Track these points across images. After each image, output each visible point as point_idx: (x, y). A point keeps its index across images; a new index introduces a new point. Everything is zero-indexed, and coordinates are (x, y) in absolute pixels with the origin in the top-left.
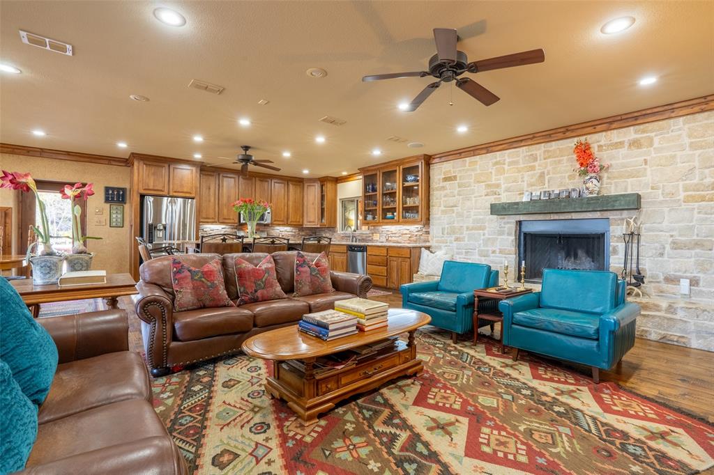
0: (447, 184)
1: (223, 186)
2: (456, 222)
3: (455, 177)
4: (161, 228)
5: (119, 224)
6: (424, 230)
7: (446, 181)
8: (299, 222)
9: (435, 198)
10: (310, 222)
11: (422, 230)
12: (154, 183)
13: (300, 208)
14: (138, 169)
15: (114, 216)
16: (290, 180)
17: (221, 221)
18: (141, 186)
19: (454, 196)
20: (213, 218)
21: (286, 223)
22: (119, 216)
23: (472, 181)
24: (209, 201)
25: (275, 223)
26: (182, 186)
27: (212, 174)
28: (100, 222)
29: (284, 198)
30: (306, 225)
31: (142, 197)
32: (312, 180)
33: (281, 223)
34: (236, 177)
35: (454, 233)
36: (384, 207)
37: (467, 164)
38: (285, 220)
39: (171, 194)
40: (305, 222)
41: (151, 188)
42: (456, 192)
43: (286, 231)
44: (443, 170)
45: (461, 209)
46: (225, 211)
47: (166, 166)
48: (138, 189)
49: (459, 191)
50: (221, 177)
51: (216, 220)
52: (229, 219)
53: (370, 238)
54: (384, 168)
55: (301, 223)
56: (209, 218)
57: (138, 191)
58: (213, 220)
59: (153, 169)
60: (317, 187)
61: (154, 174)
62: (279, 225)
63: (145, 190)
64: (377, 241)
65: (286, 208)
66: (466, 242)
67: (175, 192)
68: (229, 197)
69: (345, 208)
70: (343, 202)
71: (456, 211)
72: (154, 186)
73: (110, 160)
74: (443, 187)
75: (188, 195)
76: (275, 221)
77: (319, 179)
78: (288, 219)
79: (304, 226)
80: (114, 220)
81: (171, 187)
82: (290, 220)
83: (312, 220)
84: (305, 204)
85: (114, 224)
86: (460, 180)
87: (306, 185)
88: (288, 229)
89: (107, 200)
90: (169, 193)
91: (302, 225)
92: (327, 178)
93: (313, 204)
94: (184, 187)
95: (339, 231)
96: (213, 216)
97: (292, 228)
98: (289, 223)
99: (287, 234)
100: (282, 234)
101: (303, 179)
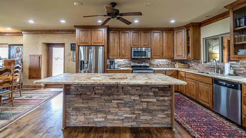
1: (122, 38)
8: (171, 56)
10: (179, 56)
12: (84, 40)
13: (171, 47)
14: (78, 33)
16: (163, 30)
17: (121, 57)
18: (79, 42)
20: (116, 56)
21: (162, 57)
24: (115, 47)
25: (153, 57)
27: (116, 32)
28: (69, 59)
29: (160, 42)
30: (176, 58)
32: (179, 28)
36: (237, 43)
38: (161, 55)
39: (92, 44)
40: (175, 56)
41: (83, 42)
43: (162, 62)
46: (123, 51)
47: (90, 30)
48: (77, 43)
50: (120, 33)
51: (119, 57)
52: (126, 56)
55: (172, 57)
56: (114, 56)
58: (116, 57)
59: (84, 33)
60: (183, 32)
61: (84, 35)
62: (156, 58)
65: (161, 48)
67: (94, 43)
69: (208, 45)
70: (206, 40)
76: (154, 56)
77: (185, 26)
78: (162, 54)
79: (175, 59)
81: (92, 41)
83: (180, 55)
84: (175, 44)
87: (175, 32)
88: (164, 60)
90: (91, 44)
91: (173, 58)
92: (191, 24)
93: (181, 44)
94: (99, 40)
95: (204, 63)
96: (117, 55)
97: (166, 60)
98: (163, 57)
99: (163, 63)
100: (160, 64)
101: (173, 28)
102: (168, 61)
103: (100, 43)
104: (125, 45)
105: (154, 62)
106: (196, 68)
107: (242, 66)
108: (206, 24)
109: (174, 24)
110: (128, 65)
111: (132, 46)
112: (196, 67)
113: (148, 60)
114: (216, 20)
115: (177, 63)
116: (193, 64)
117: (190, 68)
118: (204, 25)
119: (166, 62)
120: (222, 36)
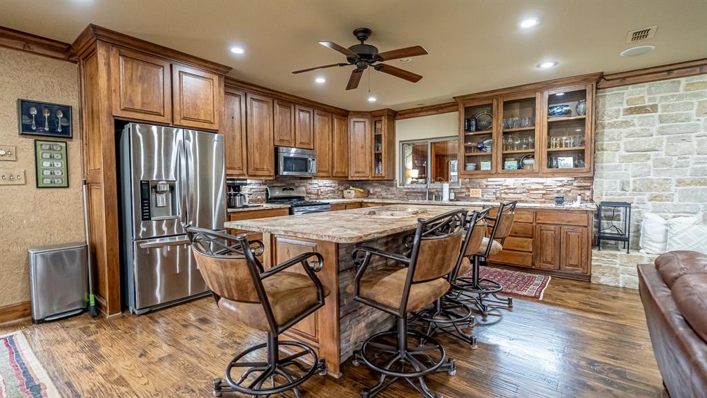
0: (635, 118)
1: (252, 115)
2: (652, 174)
3: (654, 108)
4: (167, 188)
5: (58, 182)
6: (575, 184)
7: (632, 113)
8: (344, 173)
9: (606, 138)
10: (357, 172)
11: (572, 184)
12: (142, 98)
13: (345, 153)
14: (108, 65)
15: (46, 164)
16: (334, 113)
18: (115, 102)
19: (652, 136)
21: (332, 176)
22: (58, 164)
23: (693, 112)
24: (234, 139)
25: (317, 174)
26: (195, 107)
27: (236, 92)
28: (11, 177)
29: (329, 139)
30: (353, 175)
31: (120, 125)
32: (360, 115)
33: (325, 174)
34: (270, 100)
35: (649, 189)
37: (681, 88)
38: (330, 171)
39: (177, 122)
40: (351, 173)
41: (138, 107)
42: (654, 130)
44: (626, 98)
45: (667, 154)
47: (167, 66)
48: (110, 107)
49: (662, 127)
50: (249, 99)
51: (245, 171)
52: (262, 170)
53: (463, 195)
54: (507, 95)
55: (346, 174)
56: (234, 169)
57: (110, 113)
59: (140, 69)
60: (367, 124)
61: (141, 79)
63: (125, 109)
64: (477, 198)
66: (676, 201)
67: (185, 118)
68: (261, 133)
70: (403, 144)
71: (652, 158)
72: (143, 104)
73: (28, 42)
74: (626, 122)
75: (206, 126)
77: (370, 113)
79: (350, 179)
80: (47, 173)
81: (177, 108)
82: (335, 171)
83: (360, 170)
84: (351, 147)
85: (47, 182)
86: (663, 111)
87: (352, 120)
88: (327, 182)
89: (26, 130)
90: (173, 121)
91: (347, 177)
92: (386, 111)
93: (362, 148)
94: (202, 111)
95: (400, 185)
96: (240, 165)
97: (331, 181)
98: (334, 175)
99: (327, 189)
100: (322, 190)
101: (349, 111)
102: (333, 185)
103: (205, 121)
104: (260, 139)
105: (310, 187)
106: (384, 196)
107: (464, 186)
108: (406, 116)
109: (374, 104)
110: (259, 197)
111: (277, 144)
112: (384, 194)
113: (299, 181)
114: (425, 113)
115: (351, 188)
116: (379, 190)
117: (370, 196)
118: (402, 116)
119: (331, 186)
120: (433, 141)
